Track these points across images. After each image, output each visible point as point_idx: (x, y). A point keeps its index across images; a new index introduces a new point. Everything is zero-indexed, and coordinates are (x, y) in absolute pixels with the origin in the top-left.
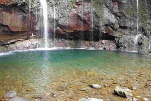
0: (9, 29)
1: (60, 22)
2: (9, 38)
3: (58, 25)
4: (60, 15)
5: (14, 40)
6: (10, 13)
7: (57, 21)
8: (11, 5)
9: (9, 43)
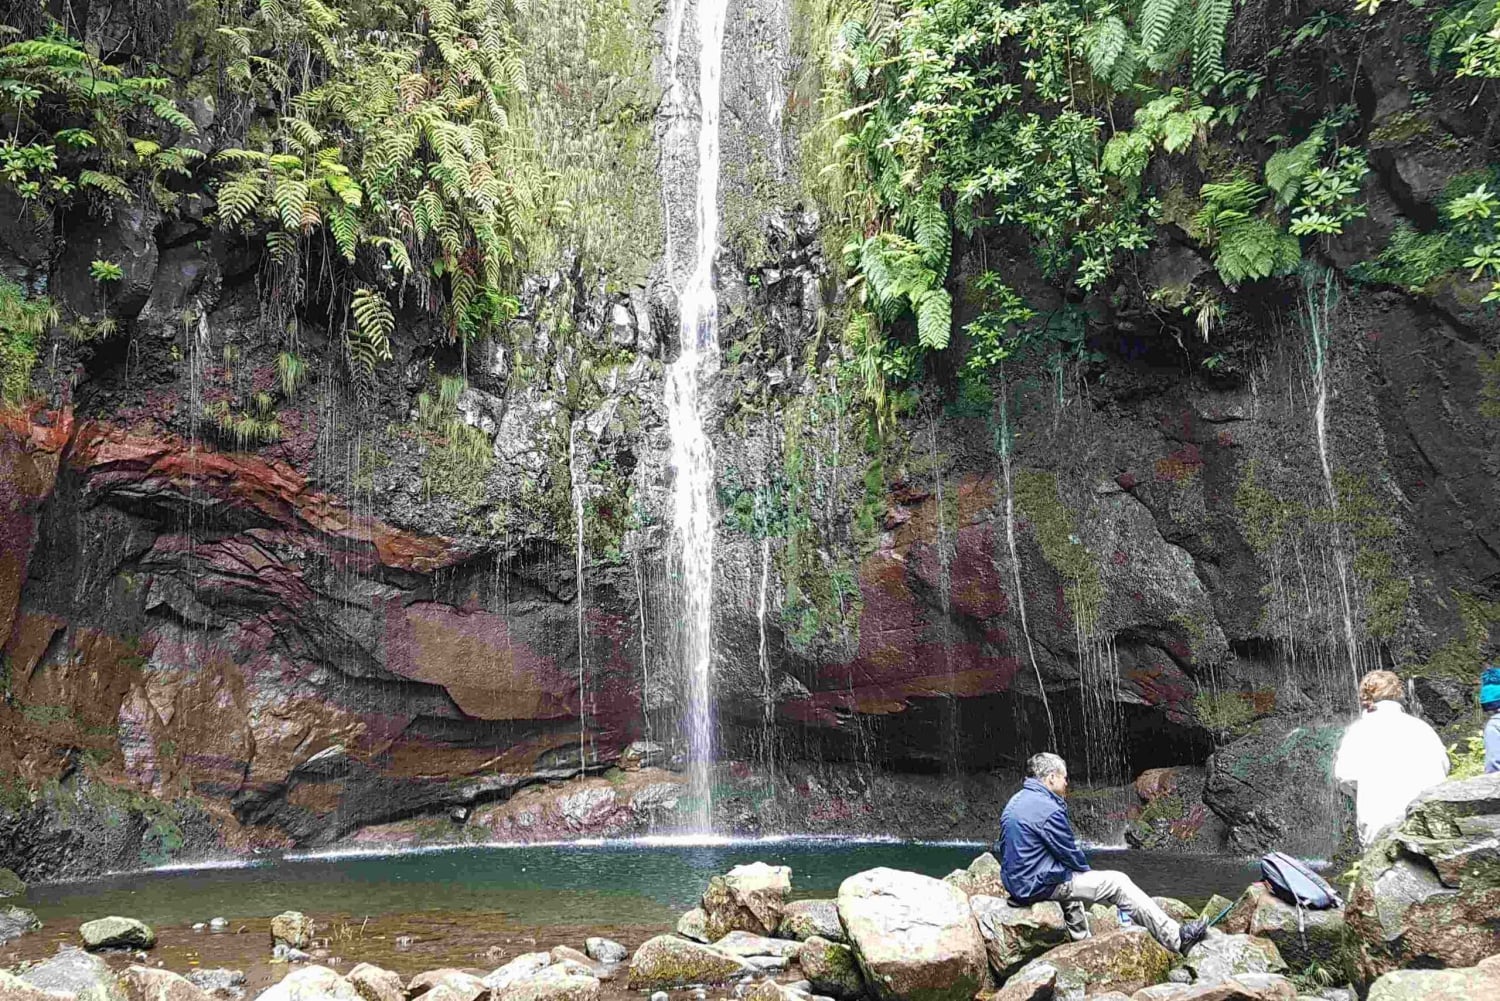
0: (456, 707)
1: (800, 641)
2: (467, 761)
3: (785, 663)
4: (795, 592)
5: (504, 779)
6: (458, 610)
7: (776, 635)
8: (447, 569)
9: (469, 793)
